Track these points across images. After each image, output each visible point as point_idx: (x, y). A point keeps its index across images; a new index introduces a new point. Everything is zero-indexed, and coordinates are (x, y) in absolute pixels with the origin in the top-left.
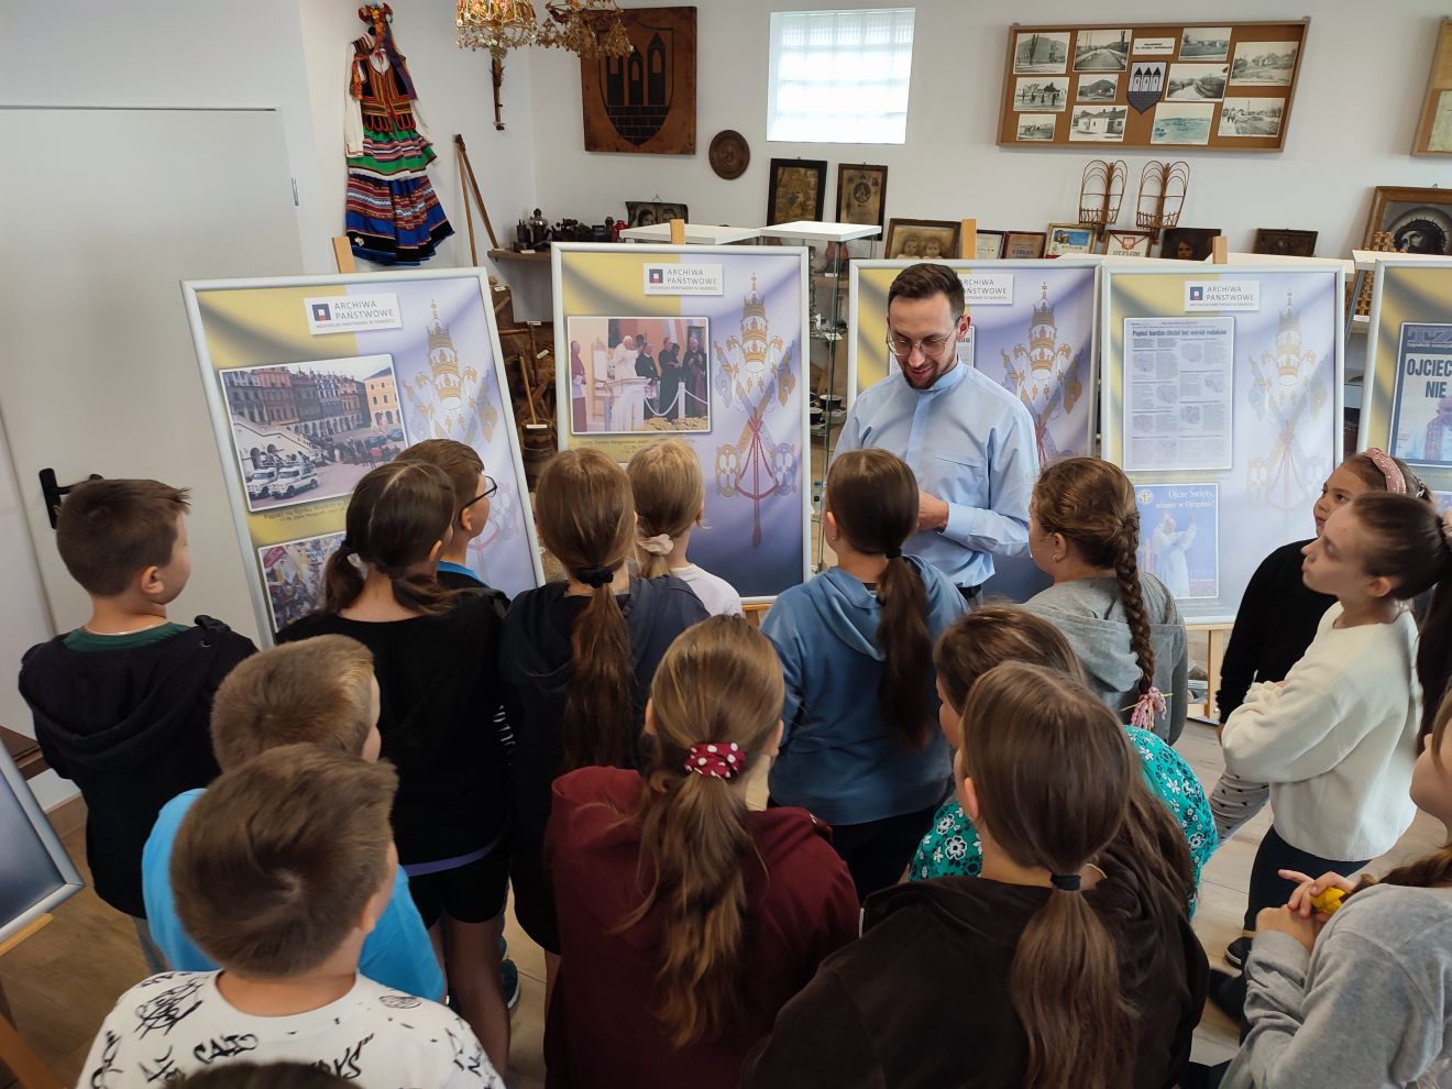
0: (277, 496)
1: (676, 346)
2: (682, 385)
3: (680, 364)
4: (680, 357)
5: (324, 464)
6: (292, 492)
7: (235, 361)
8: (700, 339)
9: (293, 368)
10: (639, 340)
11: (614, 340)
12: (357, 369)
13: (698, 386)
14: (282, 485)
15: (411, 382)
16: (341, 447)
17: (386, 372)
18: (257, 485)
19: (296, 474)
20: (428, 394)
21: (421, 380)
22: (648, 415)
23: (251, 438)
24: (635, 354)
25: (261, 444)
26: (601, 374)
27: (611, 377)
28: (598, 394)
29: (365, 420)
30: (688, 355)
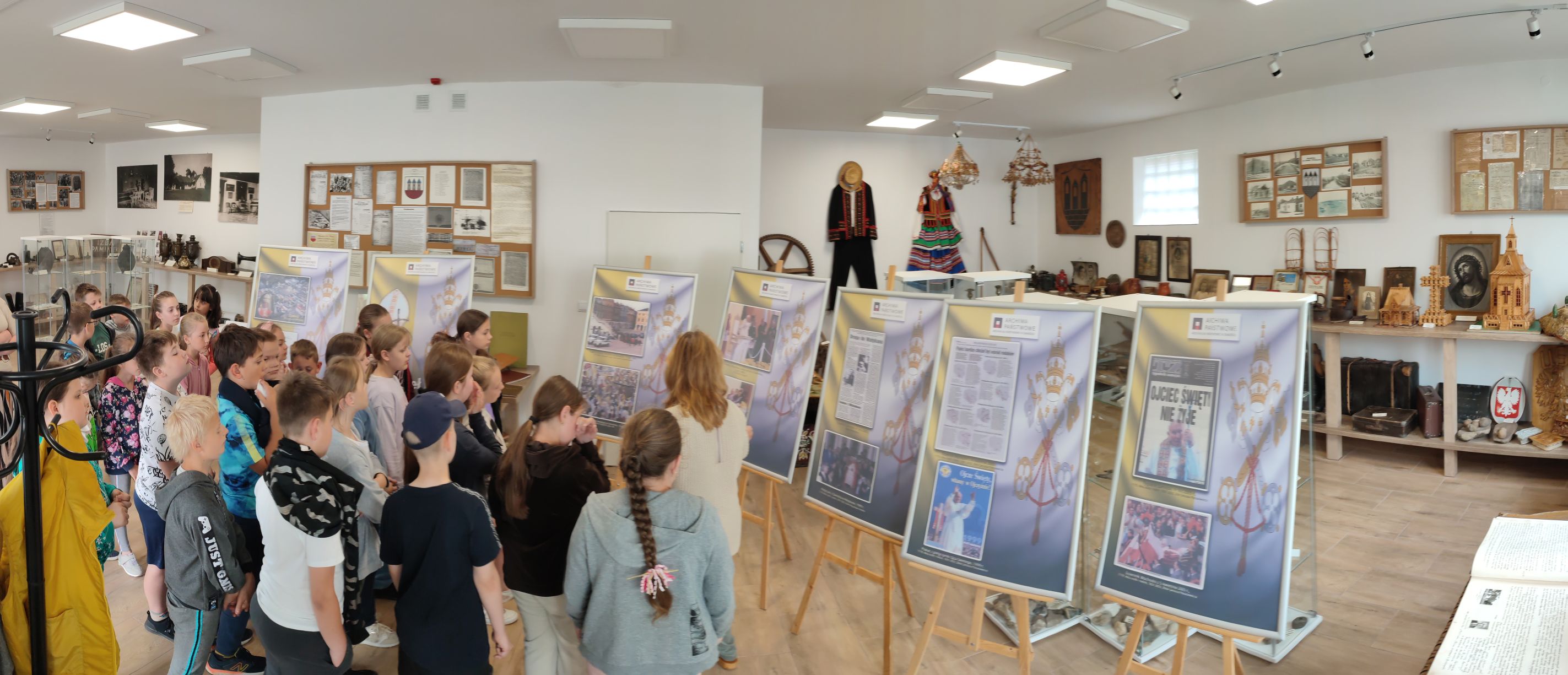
0: (596, 346)
1: (766, 324)
2: (764, 344)
3: (765, 333)
4: (766, 330)
5: (613, 339)
6: (600, 346)
7: (600, 295)
8: (776, 322)
9: (616, 301)
10: (752, 319)
11: (743, 317)
12: (636, 306)
13: (770, 347)
14: (598, 341)
15: (654, 316)
16: (621, 334)
17: (646, 310)
18: (592, 339)
19: (603, 339)
20: (659, 323)
21: (658, 316)
22: (748, 357)
23: (595, 322)
24: (749, 324)
25: (597, 325)
26: (735, 332)
27: (738, 334)
28: (733, 341)
29: (633, 328)
30: (770, 329)
